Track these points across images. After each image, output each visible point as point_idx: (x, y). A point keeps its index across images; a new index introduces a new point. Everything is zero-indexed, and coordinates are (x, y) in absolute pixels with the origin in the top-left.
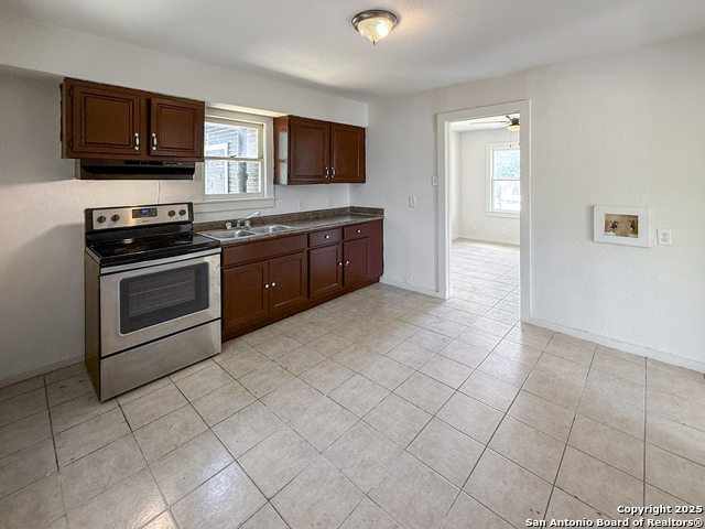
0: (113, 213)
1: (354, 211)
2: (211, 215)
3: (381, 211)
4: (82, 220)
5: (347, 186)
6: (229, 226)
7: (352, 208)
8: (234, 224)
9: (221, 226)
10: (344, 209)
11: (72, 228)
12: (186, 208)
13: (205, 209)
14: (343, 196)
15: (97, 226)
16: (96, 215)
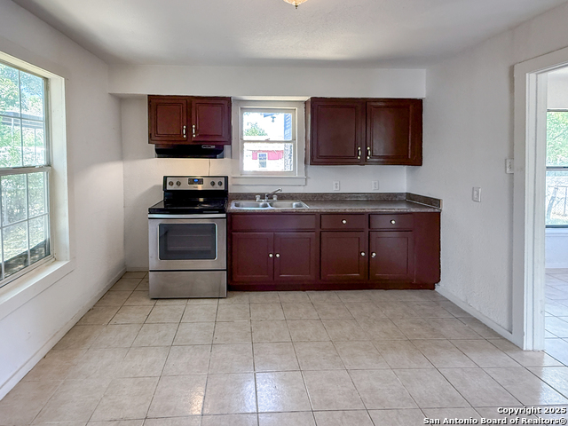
0: (177, 180)
1: (411, 198)
2: (247, 187)
3: (437, 202)
4: (161, 183)
5: (404, 168)
6: (258, 197)
7: (409, 195)
8: (263, 196)
9: (251, 197)
10: (395, 195)
11: (155, 187)
12: (223, 180)
13: (241, 182)
14: (398, 180)
15: (169, 188)
16: (169, 180)
